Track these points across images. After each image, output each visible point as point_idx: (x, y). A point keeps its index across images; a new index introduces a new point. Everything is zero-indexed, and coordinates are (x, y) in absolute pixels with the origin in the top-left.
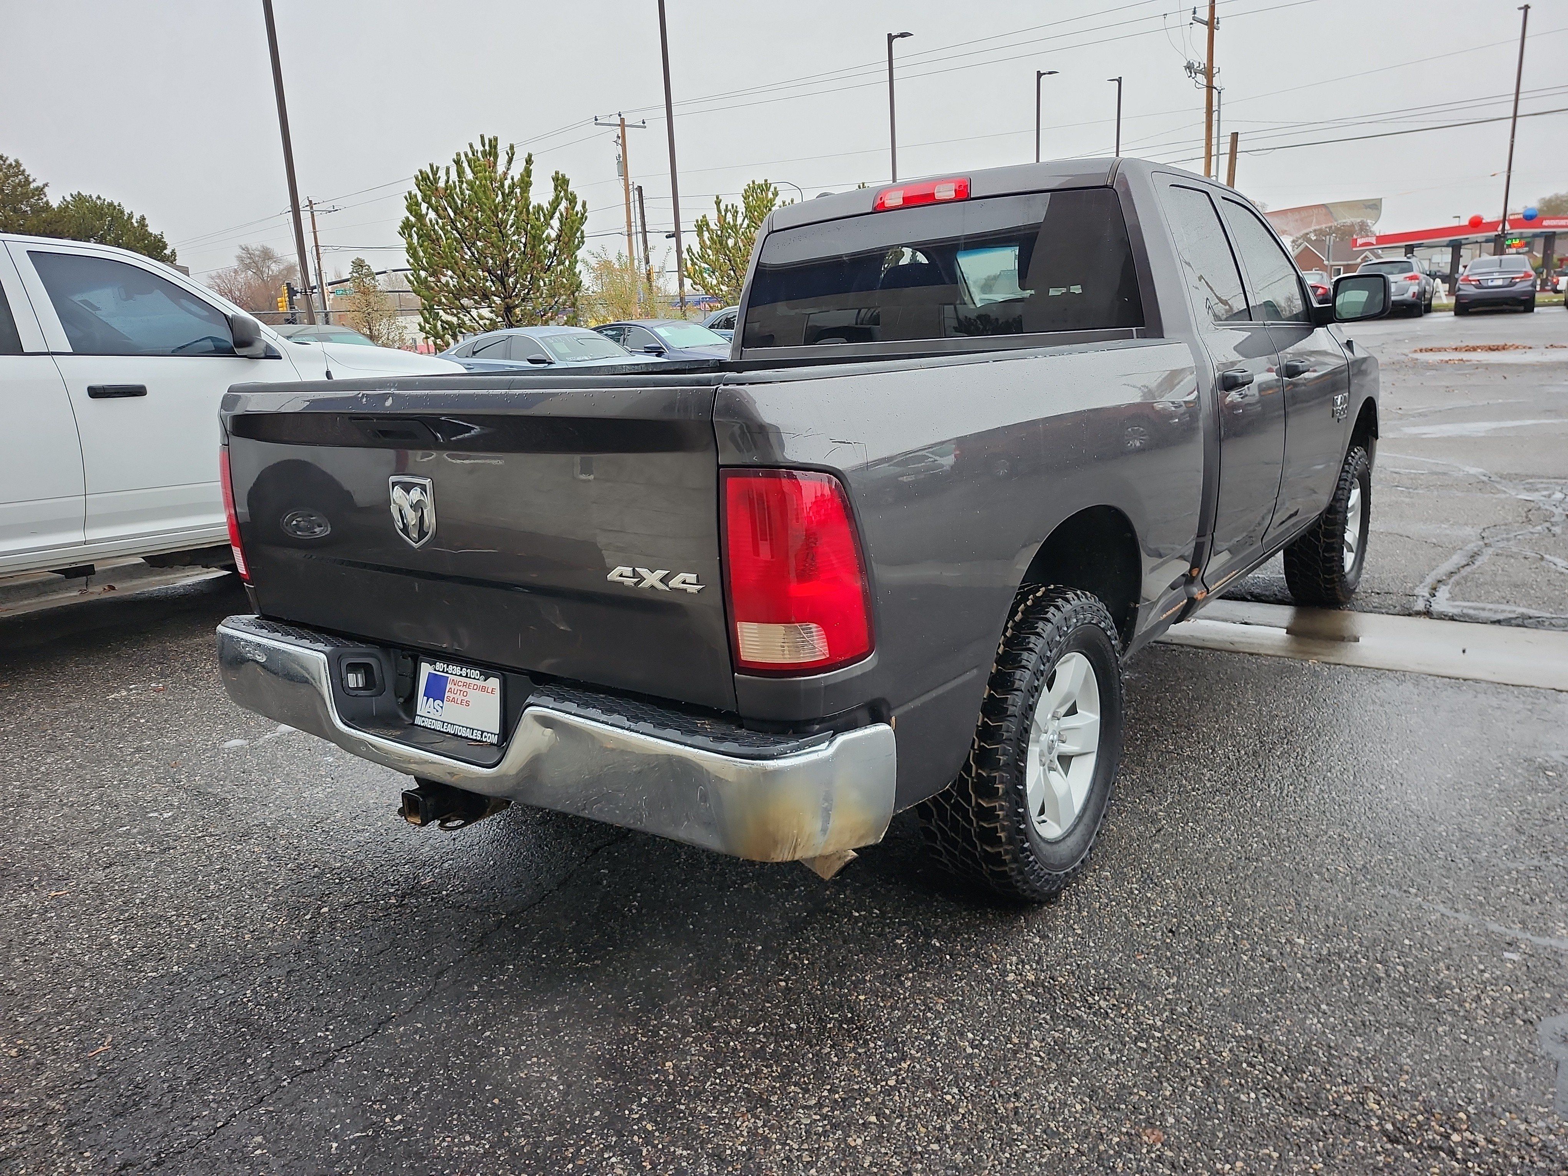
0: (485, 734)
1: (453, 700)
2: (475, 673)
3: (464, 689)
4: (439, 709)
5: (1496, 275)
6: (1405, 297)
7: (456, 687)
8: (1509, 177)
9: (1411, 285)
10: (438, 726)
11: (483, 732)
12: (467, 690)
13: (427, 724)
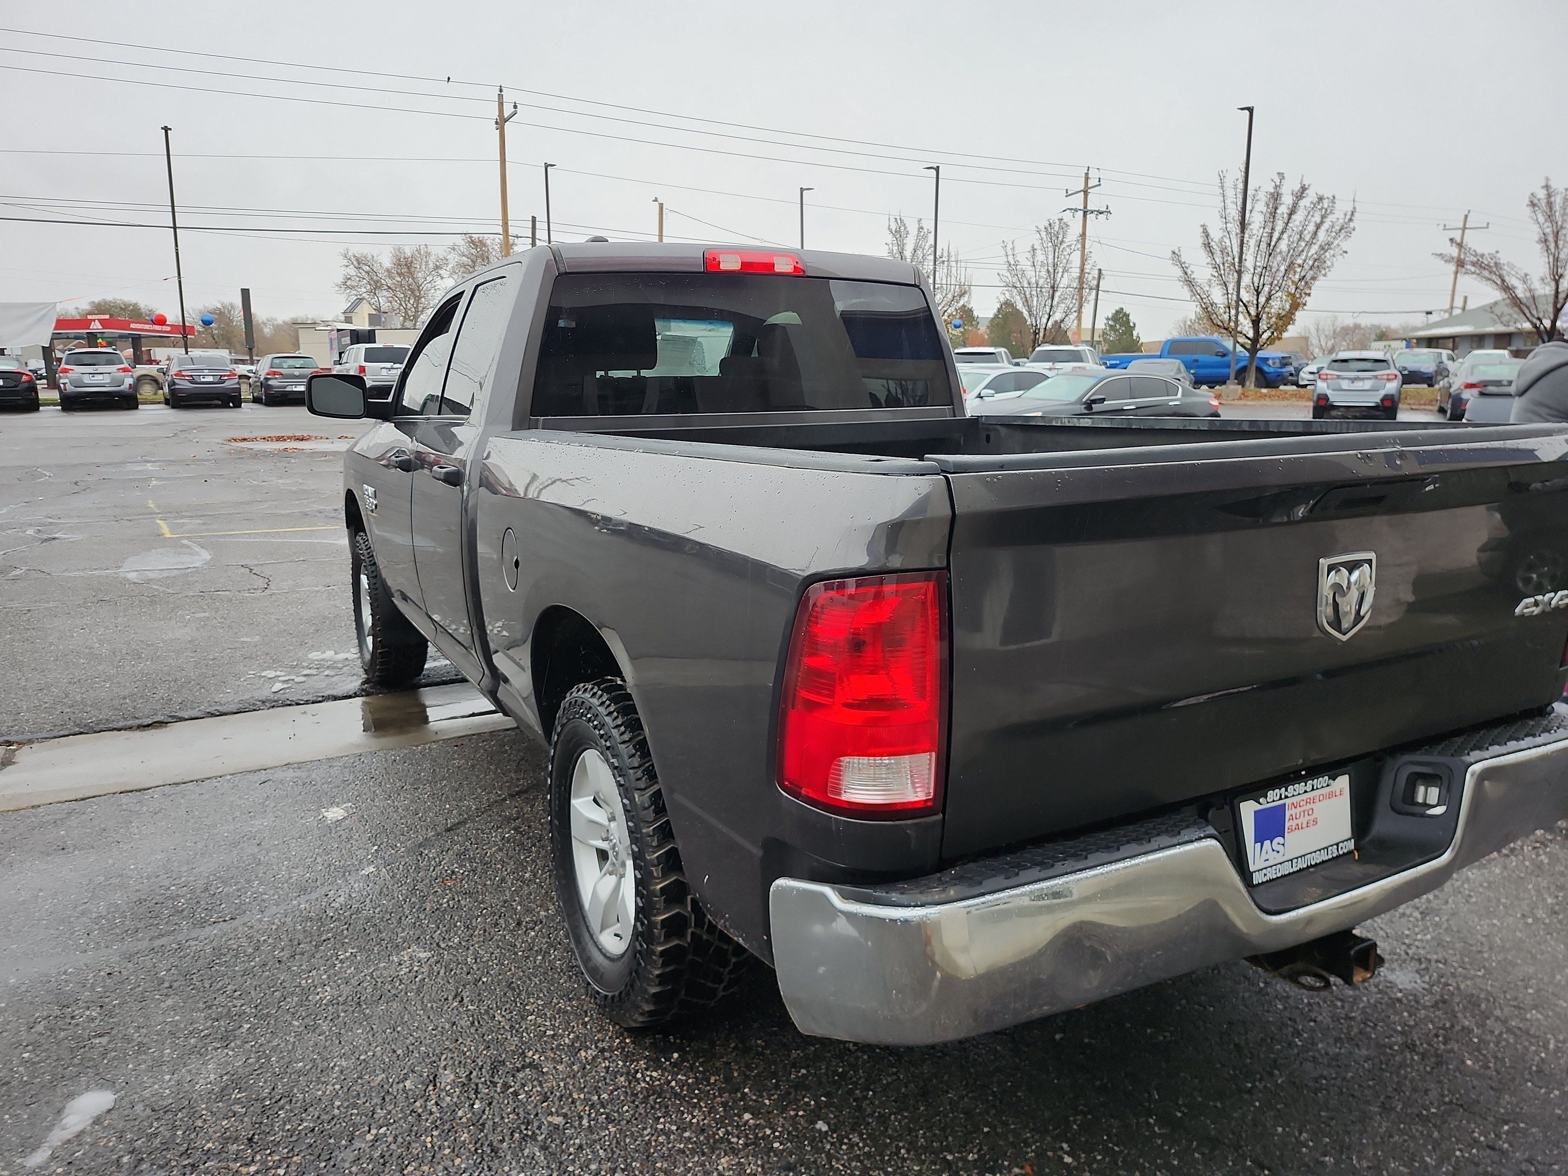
0: (1341, 845)
1: (1298, 827)
2: (1324, 780)
3: (1309, 806)
4: (1280, 848)
5: (206, 372)
6: (122, 388)
7: (1299, 809)
8: (180, 282)
9: (125, 376)
10: (1287, 869)
11: (1337, 844)
12: (1312, 806)
13: (1272, 874)
